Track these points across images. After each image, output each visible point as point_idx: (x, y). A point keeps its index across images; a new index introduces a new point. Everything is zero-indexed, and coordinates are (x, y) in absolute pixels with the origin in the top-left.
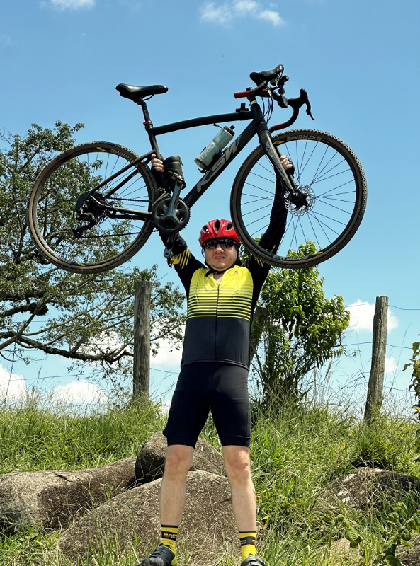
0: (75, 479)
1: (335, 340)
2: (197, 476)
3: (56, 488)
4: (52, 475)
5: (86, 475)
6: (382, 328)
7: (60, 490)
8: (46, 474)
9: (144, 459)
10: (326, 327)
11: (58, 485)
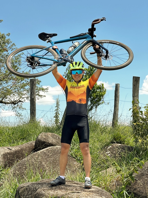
0: (14, 150)
1: (101, 99)
2: (57, 148)
3: (8, 153)
4: (6, 148)
5: (18, 148)
6: (118, 95)
7: (9, 153)
8: (4, 148)
9: (38, 142)
10: (98, 94)
11: (8, 152)
